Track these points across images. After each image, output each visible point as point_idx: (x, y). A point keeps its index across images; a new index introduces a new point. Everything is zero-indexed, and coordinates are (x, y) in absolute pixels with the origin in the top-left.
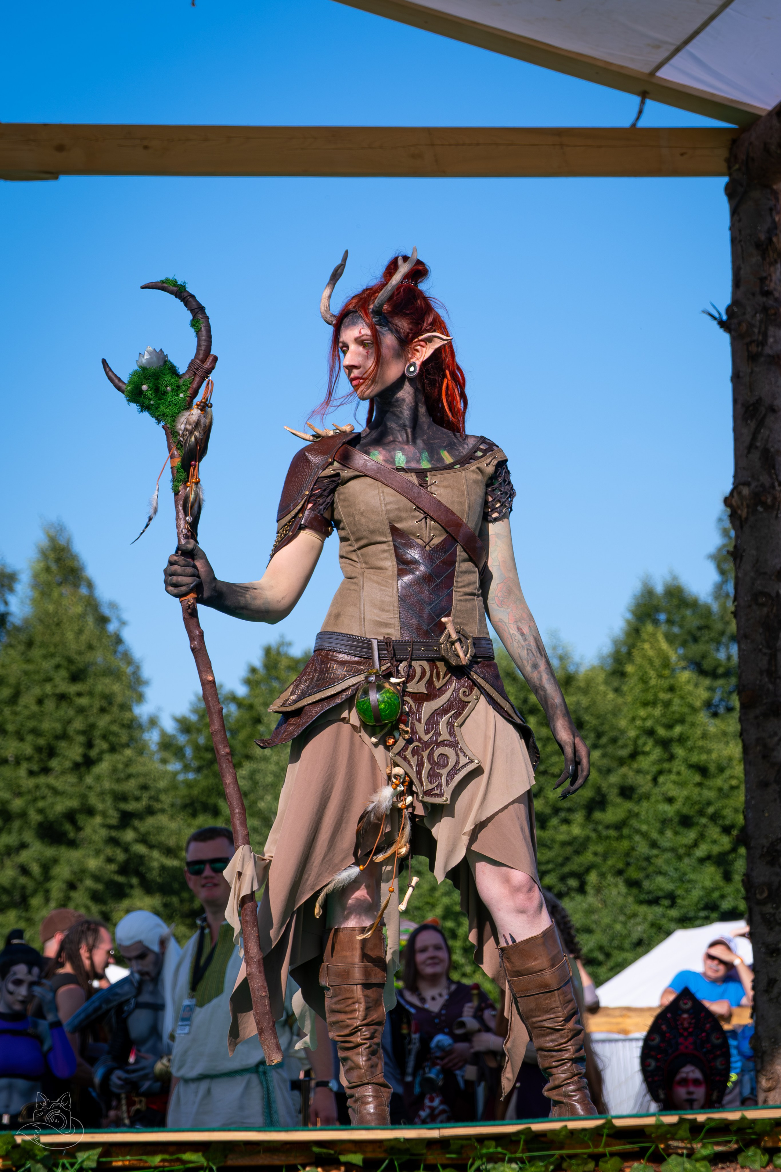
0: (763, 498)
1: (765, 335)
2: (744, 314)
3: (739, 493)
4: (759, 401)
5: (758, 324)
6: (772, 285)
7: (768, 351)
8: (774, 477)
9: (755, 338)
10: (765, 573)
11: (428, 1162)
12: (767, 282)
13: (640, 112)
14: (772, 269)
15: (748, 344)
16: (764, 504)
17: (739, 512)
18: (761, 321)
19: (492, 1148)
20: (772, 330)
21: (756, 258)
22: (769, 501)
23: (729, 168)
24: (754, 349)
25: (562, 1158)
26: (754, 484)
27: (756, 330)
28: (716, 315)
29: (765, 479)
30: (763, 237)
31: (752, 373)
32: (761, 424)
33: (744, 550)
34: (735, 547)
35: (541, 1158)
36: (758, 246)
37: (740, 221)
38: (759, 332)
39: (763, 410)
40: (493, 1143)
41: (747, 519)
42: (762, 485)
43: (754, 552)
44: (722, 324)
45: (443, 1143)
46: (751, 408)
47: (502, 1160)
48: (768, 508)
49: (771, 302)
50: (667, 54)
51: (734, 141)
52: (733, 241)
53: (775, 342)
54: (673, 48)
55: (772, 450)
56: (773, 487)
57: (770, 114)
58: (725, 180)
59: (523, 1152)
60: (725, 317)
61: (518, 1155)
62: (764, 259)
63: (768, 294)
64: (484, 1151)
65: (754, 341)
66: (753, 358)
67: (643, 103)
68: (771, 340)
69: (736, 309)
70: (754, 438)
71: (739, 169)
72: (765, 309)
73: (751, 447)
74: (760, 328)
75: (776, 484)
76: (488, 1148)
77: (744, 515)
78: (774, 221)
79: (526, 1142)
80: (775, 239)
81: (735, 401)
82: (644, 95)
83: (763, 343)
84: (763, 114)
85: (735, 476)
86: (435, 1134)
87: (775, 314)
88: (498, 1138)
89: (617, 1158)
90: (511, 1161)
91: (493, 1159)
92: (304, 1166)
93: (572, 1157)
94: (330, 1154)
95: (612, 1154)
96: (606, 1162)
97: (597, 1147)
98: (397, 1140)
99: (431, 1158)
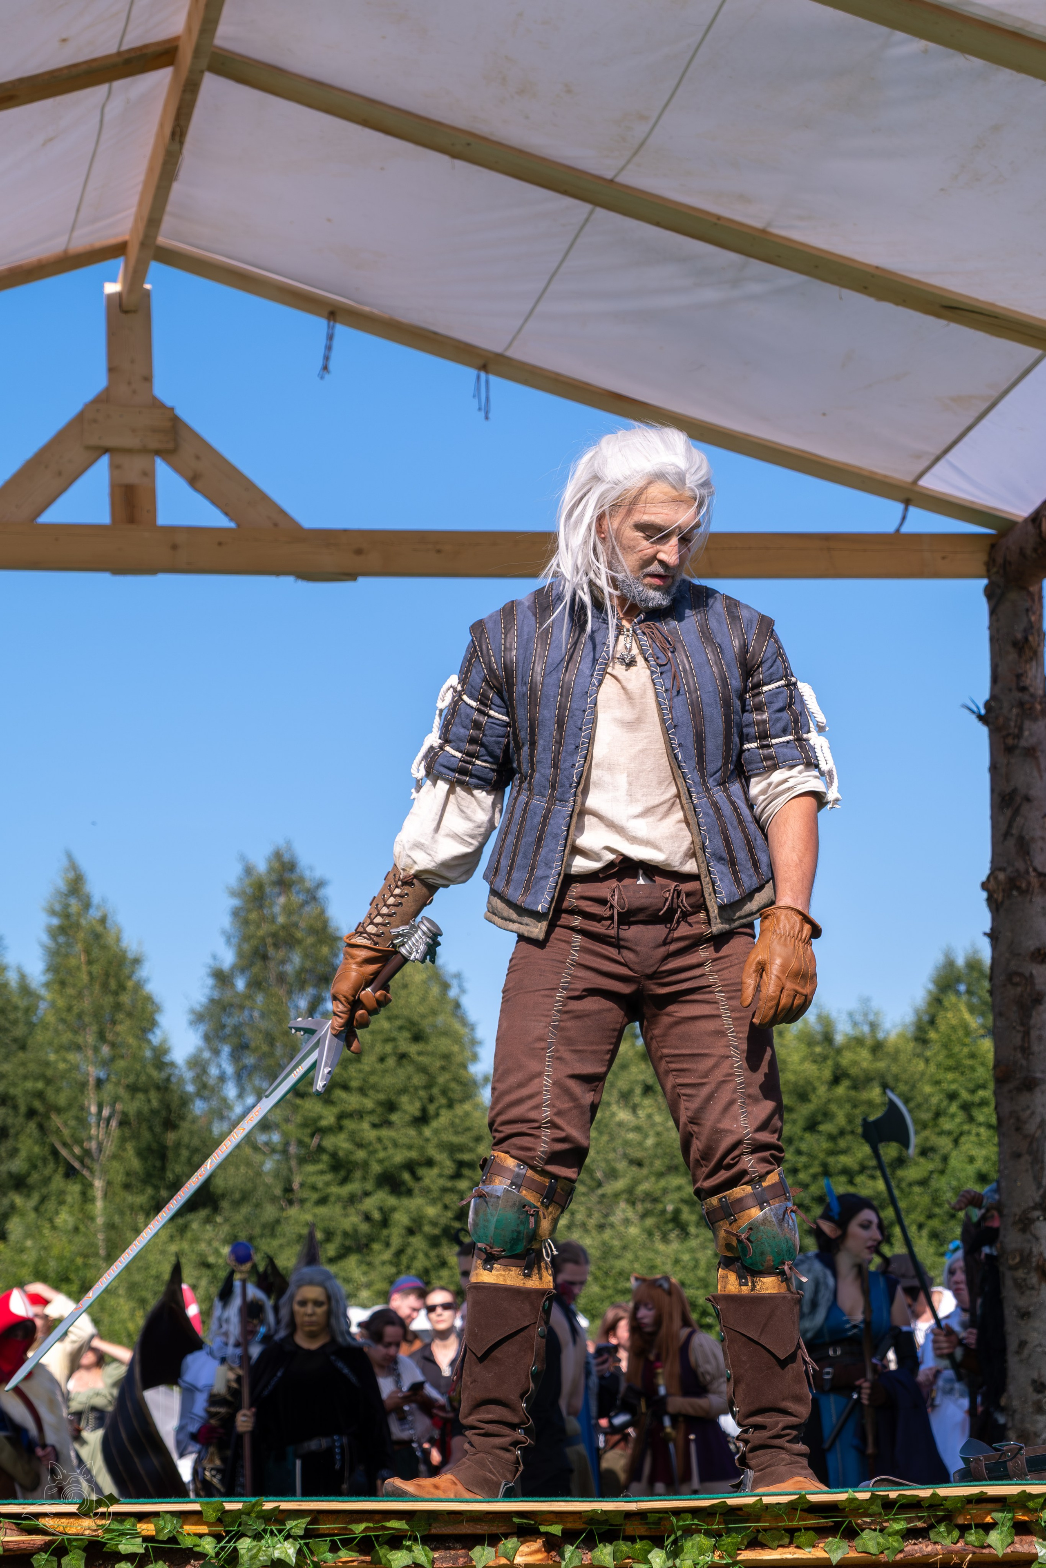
0: (1018, 883)
1: (1021, 729)
2: (1001, 708)
3: (996, 878)
4: (1015, 791)
5: (1014, 718)
6: (1028, 682)
7: (1023, 743)
8: (1029, 863)
9: (1011, 731)
10: (1019, 955)
11: (627, 1534)
12: (1023, 679)
13: (904, 518)
14: (1028, 666)
15: (1005, 737)
16: (1018, 888)
17: (995, 896)
18: (1017, 715)
19: (688, 1521)
20: (1027, 724)
21: (1013, 656)
22: (1024, 885)
23: (988, 571)
24: (1010, 741)
25: (757, 1532)
26: (1009, 870)
27: (1012, 724)
28: (975, 709)
29: (1020, 865)
30: (1019, 636)
31: (1008, 764)
32: (1016, 812)
33: (1000, 932)
34: (992, 929)
35: (738, 1530)
36: (1014, 644)
37: (998, 620)
38: (1015, 726)
39: (1018, 799)
40: (690, 1516)
41: (1002, 902)
42: (1017, 871)
43: (1009, 934)
44: (980, 718)
45: (641, 1515)
46: (1007, 798)
47: (699, 1531)
48: (1024, 892)
49: (1026, 697)
50: (927, 463)
51: (993, 546)
52: (992, 639)
53: (1031, 735)
54: (932, 458)
55: (1027, 837)
56: (1027, 872)
57: (1026, 520)
58: (985, 582)
59: (719, 1523)
60: (983, 712)
61: (715, 1527)
62: (1020, 656)
63: (1024, 689)
64: (681, 1523)
65: (1008, 735)
66: (1009, 750)
67: (906, 509)
68: (1026, 733)
69: (993, 704)
70: (1010, 826)
71: (997, 572)
72: (1021, 704)
73: (1007, 834)
74: (1016, 721)
75: (1031, 870)
76: (685, 1520)
77: (1000, 898)
78: (1030, 622)
79: (722, 1516)
80: (1031, 638)
81: (993, 790)
82: (907, 502)
83: (1019, 736)
84: (1020, 520)
85: (992, 862)
86: (632, 1507)
87: (1030, 709)
88: (695, 1512)
89: (812, 1533)
90: (708, 1534)
91: (689, 1532)
92: (506, 1536)
93: (765, 1530)
94: (531, 1524)
95: (807, 1529)
96: (799, 1536)
97: (792, 1521)
98: (594, 1512)
99: (631, 1529)
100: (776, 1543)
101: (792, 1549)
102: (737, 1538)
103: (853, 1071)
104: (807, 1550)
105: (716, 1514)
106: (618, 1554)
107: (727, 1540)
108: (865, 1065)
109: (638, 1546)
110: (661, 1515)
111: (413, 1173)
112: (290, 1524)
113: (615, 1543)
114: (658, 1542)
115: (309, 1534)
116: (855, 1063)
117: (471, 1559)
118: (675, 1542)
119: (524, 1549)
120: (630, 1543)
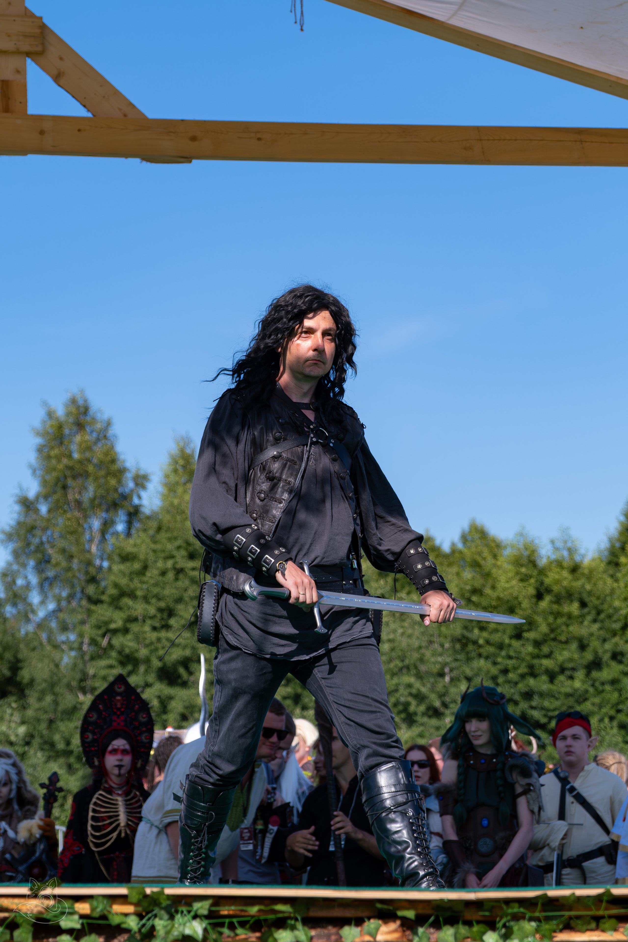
11: (466, 919)
19: (515, 909)
25: (570, 918)
35: (554, 917)
40: (516, 905)
45: (478, 904)
47: (523, 918)
59: (541, 912)
61: (537, 914)
64: (510, 911)
76: (513, 908)
79: (543, 905)
86: (471, 896)
88: (521, 901)
89: (613, 921)
90: (531, 919)
91: (517, 918)
92: (369, 919)
93: (578, 917)
94: (390, 910)
95: (610, 917)
96: (605, 923)
97: (598, 909)
98: (442, 900)
99: (469, 915)
100: (585, 927)
101: (597, 933)
102: (553, 924)
103: (556, 588)
104: (610, 933)
105: (536, 905)
106: (458, 936)
107: (546, 927)
108: (565, 583)
109: (476, 928)
110: (494, 904)
111: (187, 668)
112: (197, 906)
113: (456, 926)
114: (492, 926)
115: (211, 915)
116: (558, 582)
117: (341, 937)
118: (504, 926)
119: (384, 928)
120: (467, 927)
